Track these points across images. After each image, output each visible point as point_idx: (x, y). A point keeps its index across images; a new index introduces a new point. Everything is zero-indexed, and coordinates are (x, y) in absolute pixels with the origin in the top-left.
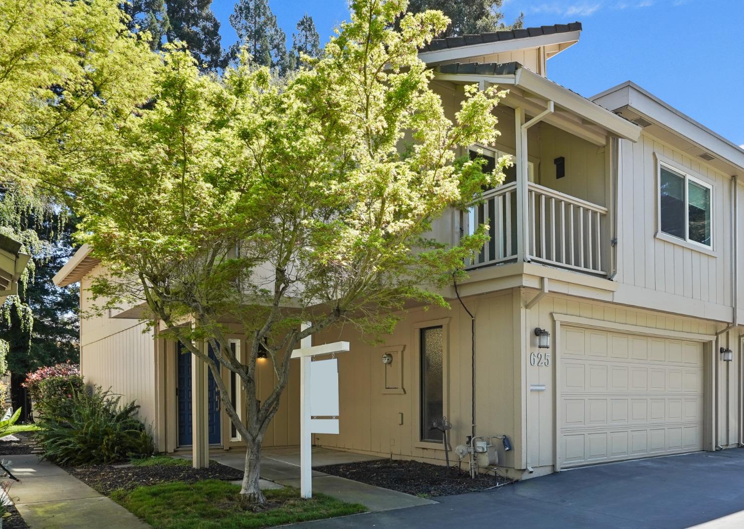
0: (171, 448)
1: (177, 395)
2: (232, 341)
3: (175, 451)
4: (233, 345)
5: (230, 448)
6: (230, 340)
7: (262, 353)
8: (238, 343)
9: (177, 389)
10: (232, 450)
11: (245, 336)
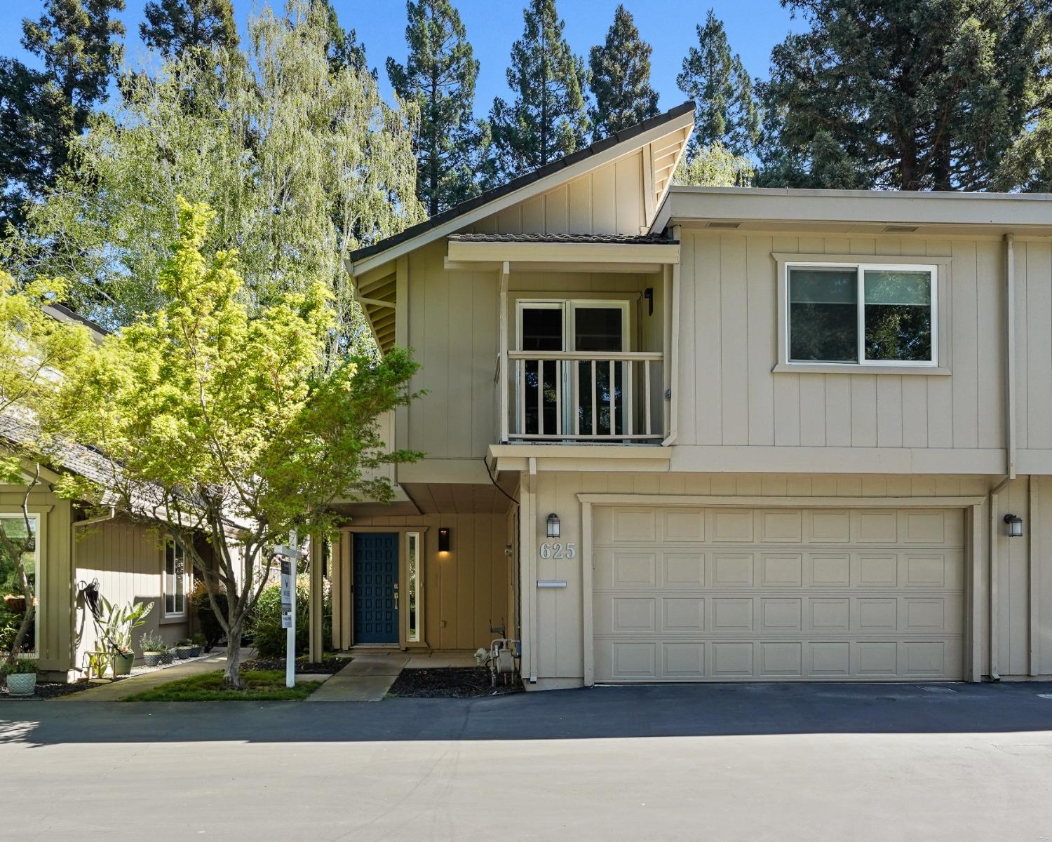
0: (345, 647)
1: (352, 591)
2: (412, 535)
3: (350, 649)
4: (413, 539)
5: (407, 649)
6: (408, 533)
7: (444, 545)
8: (417, 536)
9: (352, 586)
10: (411, 651)
11: (425, 529)
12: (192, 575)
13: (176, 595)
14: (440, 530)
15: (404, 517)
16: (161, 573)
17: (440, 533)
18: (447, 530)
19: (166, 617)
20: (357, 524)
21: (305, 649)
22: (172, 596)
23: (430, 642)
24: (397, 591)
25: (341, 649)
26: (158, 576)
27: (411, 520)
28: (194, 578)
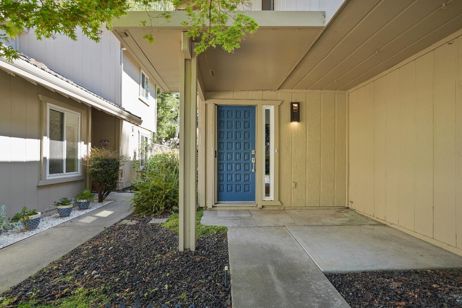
0: (210, 205)
1: (216, 157)
2: (267, 108)
3: (213, 207)
4: (268, 112)
5: (263, 207)
6: (264, 106)
7: (295, 116)
8: (272, 109)
9: (215, 152)
11: (279, 103)
12: (90, 144)
13: (67, 160)
14: (292, 103)
15: (261, 92)
16: (40, 138)
17: (292, 107)
18: (298, 103)
19: (47, 178)
20: (220, 97)
21: (174, 208)
22: (62, 160)
23: (283, 200)
24: (254, 156)
25: (206, 207)
26: (38, 141)
27: (268, 94)
28: (92, 147)
